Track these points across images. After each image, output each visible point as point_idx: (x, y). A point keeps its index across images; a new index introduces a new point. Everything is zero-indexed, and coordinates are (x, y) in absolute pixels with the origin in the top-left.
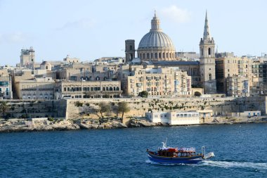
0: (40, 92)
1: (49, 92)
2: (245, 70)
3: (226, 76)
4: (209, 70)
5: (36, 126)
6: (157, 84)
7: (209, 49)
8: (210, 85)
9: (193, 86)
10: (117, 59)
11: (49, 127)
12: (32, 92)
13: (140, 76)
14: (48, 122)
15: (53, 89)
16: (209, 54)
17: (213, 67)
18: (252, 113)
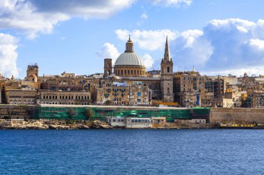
0: (24, 99)
1: (31, 99)
2: (198, 86)
3: (182, 90)
4: (167, 85)
5: (13, 125)
6: (122, 95)
7: (168, 68)
8: (168, 98)
9: (153, 98)
10: (99, 74)
11: (23, 126)
12: (17, 99)
13: (107, 88)
14: (24, 122)
15: (34, 97)
16: (168, 71)
17: (171, 83)
18: (198, 121)
